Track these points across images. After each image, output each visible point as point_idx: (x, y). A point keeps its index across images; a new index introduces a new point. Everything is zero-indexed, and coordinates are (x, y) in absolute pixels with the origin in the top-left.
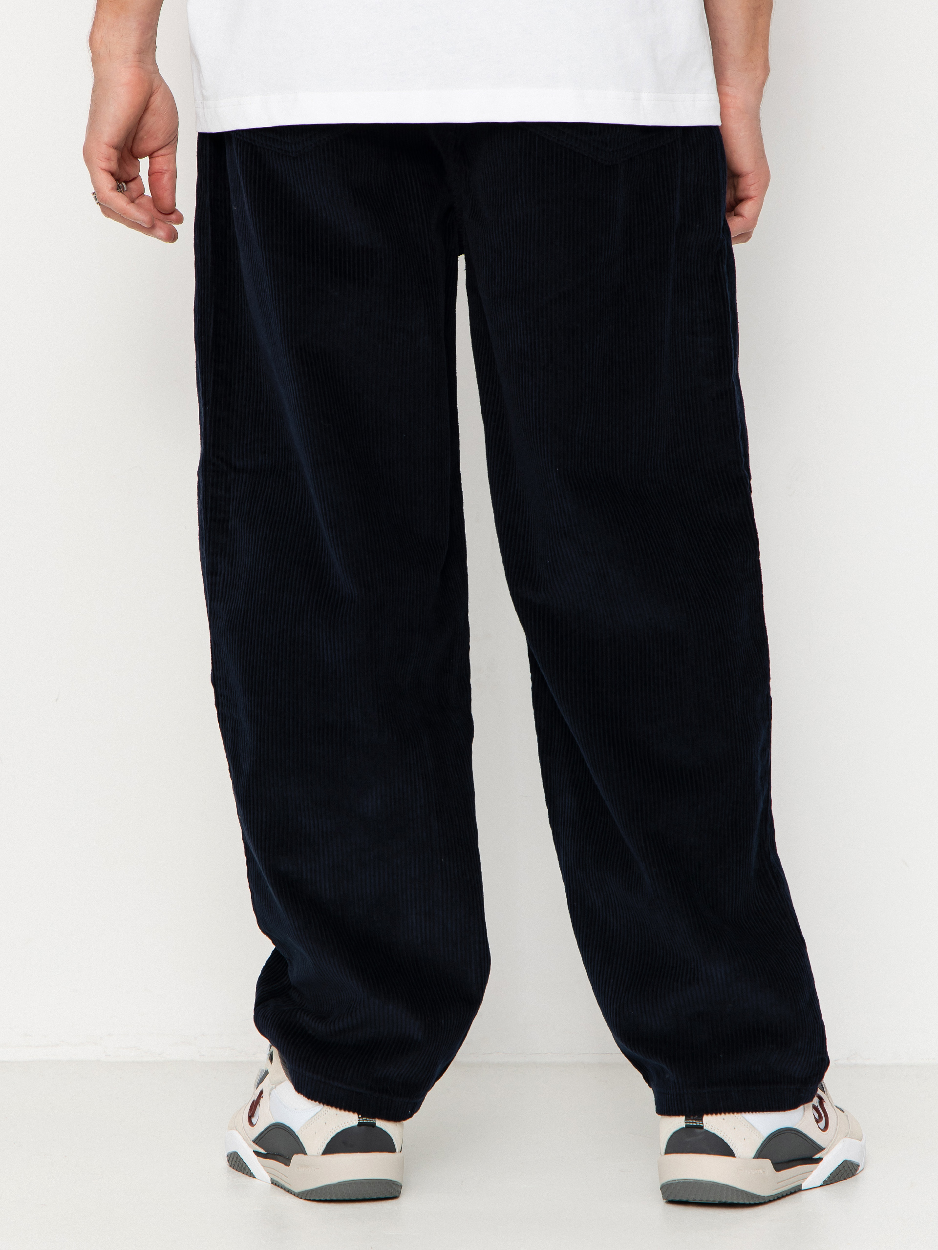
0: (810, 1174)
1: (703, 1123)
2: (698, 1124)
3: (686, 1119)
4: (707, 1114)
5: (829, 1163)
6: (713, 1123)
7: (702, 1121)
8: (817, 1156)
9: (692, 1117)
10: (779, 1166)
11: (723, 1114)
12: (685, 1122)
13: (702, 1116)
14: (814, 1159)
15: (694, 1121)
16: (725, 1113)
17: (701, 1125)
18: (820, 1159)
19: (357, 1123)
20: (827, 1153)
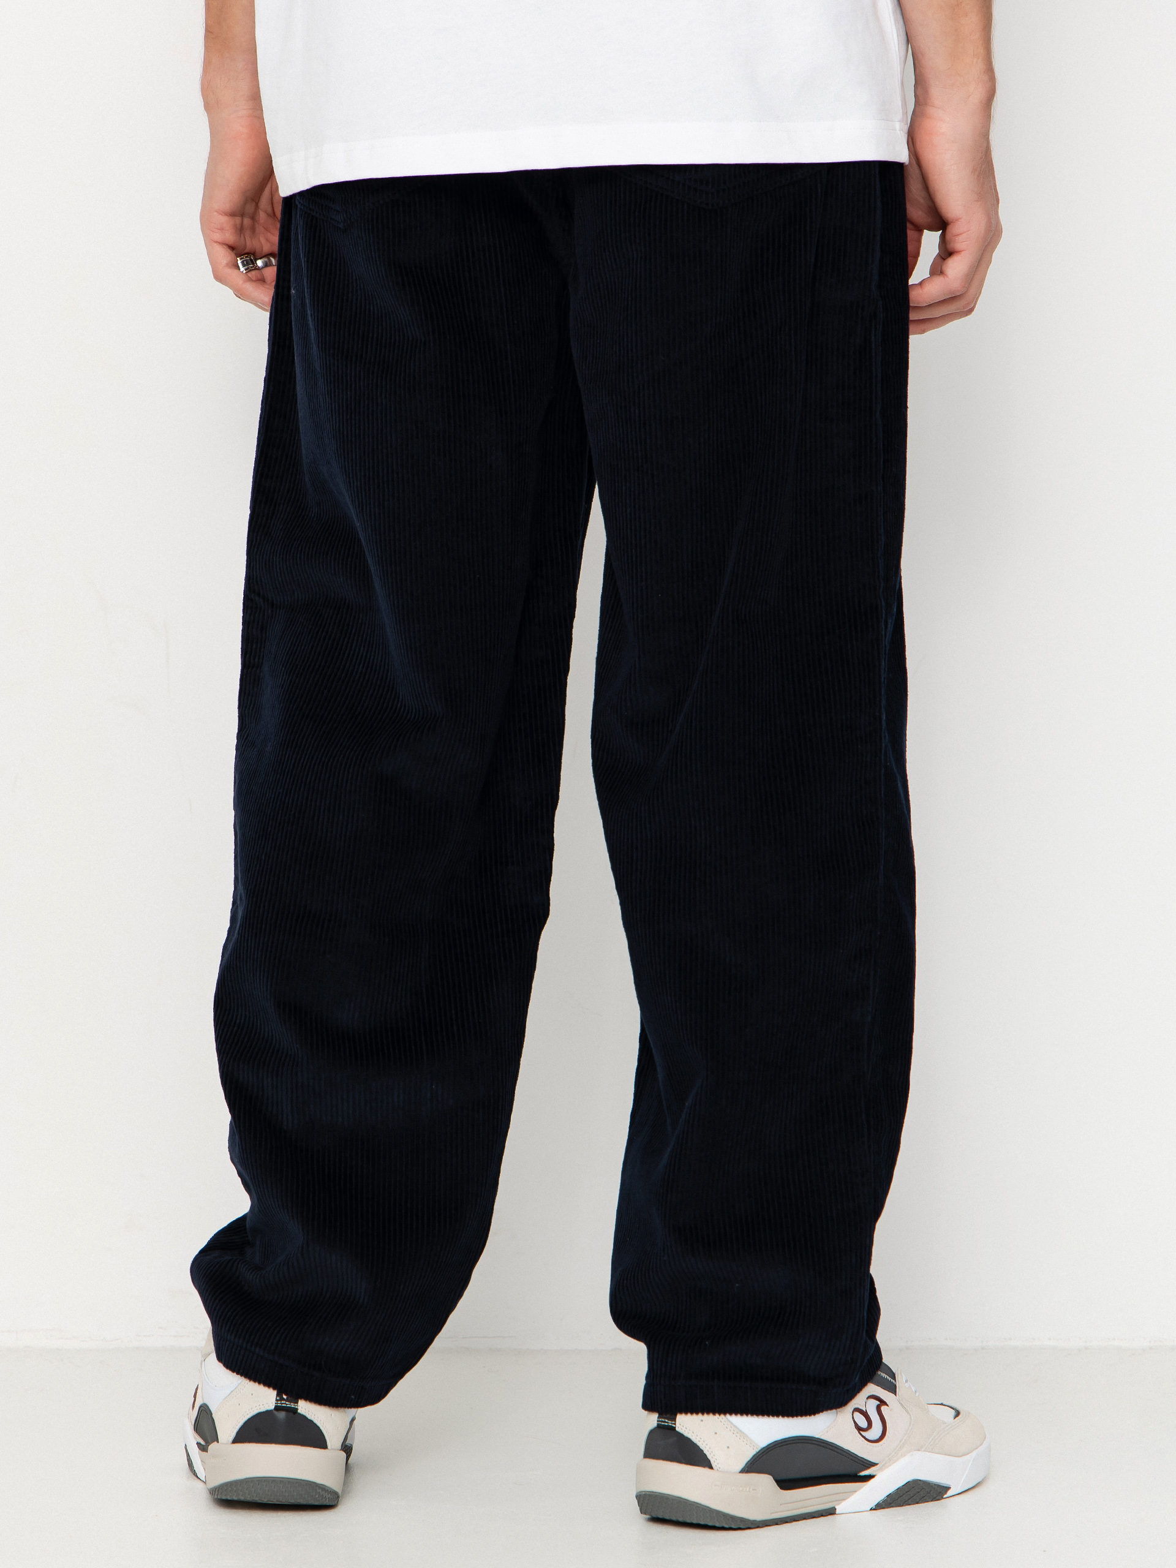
0: (853, 1494)
1: (675, 1424)
2: (670, 1424)
3: (658, 1418)
4: (681, 1413)
5: (885, 1482)
6: (688, 1424)
7: (675, 1421)
8: (863, 1473)
9: (664, 1416)
10: (786, 1483)
11: (700, 1415)
12: (658, 1421)
13: (676, 1415)
14: (860, 1476)
15: (667, 1421)
16: (703, 1414)
17: (674, 1426)
18: (870, 1477)
19: (274, 1407)
20: (881, 1469)
